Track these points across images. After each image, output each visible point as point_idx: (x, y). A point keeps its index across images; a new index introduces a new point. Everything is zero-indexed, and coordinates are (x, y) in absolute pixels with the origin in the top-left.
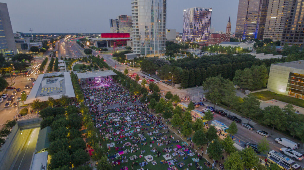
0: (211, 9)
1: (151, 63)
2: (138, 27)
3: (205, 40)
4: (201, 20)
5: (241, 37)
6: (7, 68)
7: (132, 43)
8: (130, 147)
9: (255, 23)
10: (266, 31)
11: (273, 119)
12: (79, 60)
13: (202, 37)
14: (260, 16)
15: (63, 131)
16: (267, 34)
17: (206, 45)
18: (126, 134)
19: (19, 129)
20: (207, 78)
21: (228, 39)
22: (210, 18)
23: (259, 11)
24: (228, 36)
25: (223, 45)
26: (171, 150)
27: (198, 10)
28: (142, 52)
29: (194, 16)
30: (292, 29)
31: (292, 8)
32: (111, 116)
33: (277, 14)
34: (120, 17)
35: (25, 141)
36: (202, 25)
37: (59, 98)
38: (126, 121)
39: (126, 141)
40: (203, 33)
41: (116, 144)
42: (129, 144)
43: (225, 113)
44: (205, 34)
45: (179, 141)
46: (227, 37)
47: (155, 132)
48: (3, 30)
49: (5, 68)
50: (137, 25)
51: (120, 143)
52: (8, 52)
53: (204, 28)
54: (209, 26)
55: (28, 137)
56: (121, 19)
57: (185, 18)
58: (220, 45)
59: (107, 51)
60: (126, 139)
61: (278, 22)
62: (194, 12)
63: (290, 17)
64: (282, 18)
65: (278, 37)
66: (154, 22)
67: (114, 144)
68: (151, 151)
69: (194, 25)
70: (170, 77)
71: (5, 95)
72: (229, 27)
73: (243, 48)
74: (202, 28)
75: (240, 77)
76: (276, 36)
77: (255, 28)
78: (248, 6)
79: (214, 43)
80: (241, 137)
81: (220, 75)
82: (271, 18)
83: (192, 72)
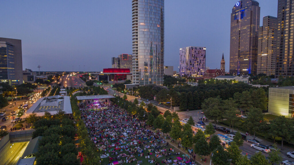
0: (205, 48)
1: (150, 89)
2: (137, 59)
3: (201, 76)
4: (196, 57)
5: (236, 73)
6: (10, 92)
7: (132, 77)
8: (126, 158)
9: (247, 60)
10: (259, 67)
11: (281, 130)
12: (80, 89)
13: (198, 73)
14: (251, 54)
15: (56, 137)
16: (260, 70)
17: (203, 79)
18: (122, 147)
19: (10, 142)
20: (206, 99)
21: (223, 74)
22: (205, 56)
23: (250, 49)
24: (223, 71)
25: (219, 79)
26: (171, 161)
27: (193, 49)
28: (141, 82)
29: (190, 53)
30: (284, 63)
31: (281, 44)
32: (108, 131)
33: (267, 52)
34: (121, 56)
35: (13, 157)
36: (198, 62)
37: (56, 114)
38: (122, 136)
39: (122, 152)
40: (199, 69)
41: (110, 155)
42: (125, 155)
43: (227, 130)
44: (201, 70)
45: (179, 153)
46: (222, 73)
47: (154, 145)
48: (13, 63)
49: (8, 92)
50: (137, 58)
51: (115, 154)
52: (14, 81)
53: (200, 65)
54: (204, 63)
55: (17, 153)
56: (122, 57)
57: (181, 56)
58: (216, 78)
59: (107, 84)
60: (121, 151)
61: (270, 59)
62: (190, 50)
63: (280, 52)
64: (272, 55)
65: (272, 72)
66: (153, 55)
67: (108, 155)
68: (149, 162)
69: (190, 62)
70: (169, 100)
71: (2, 114)
72: (223, 64)
73: (239, 81)
74: (198, 65)
75: (239, 99)
76: (270, 71)
77: (248, 65)
78: (239, 46)
79: (210, 77)
80: (248, 151)
81: (219, 96)
82: (262, 55)
83: (190, 94)
